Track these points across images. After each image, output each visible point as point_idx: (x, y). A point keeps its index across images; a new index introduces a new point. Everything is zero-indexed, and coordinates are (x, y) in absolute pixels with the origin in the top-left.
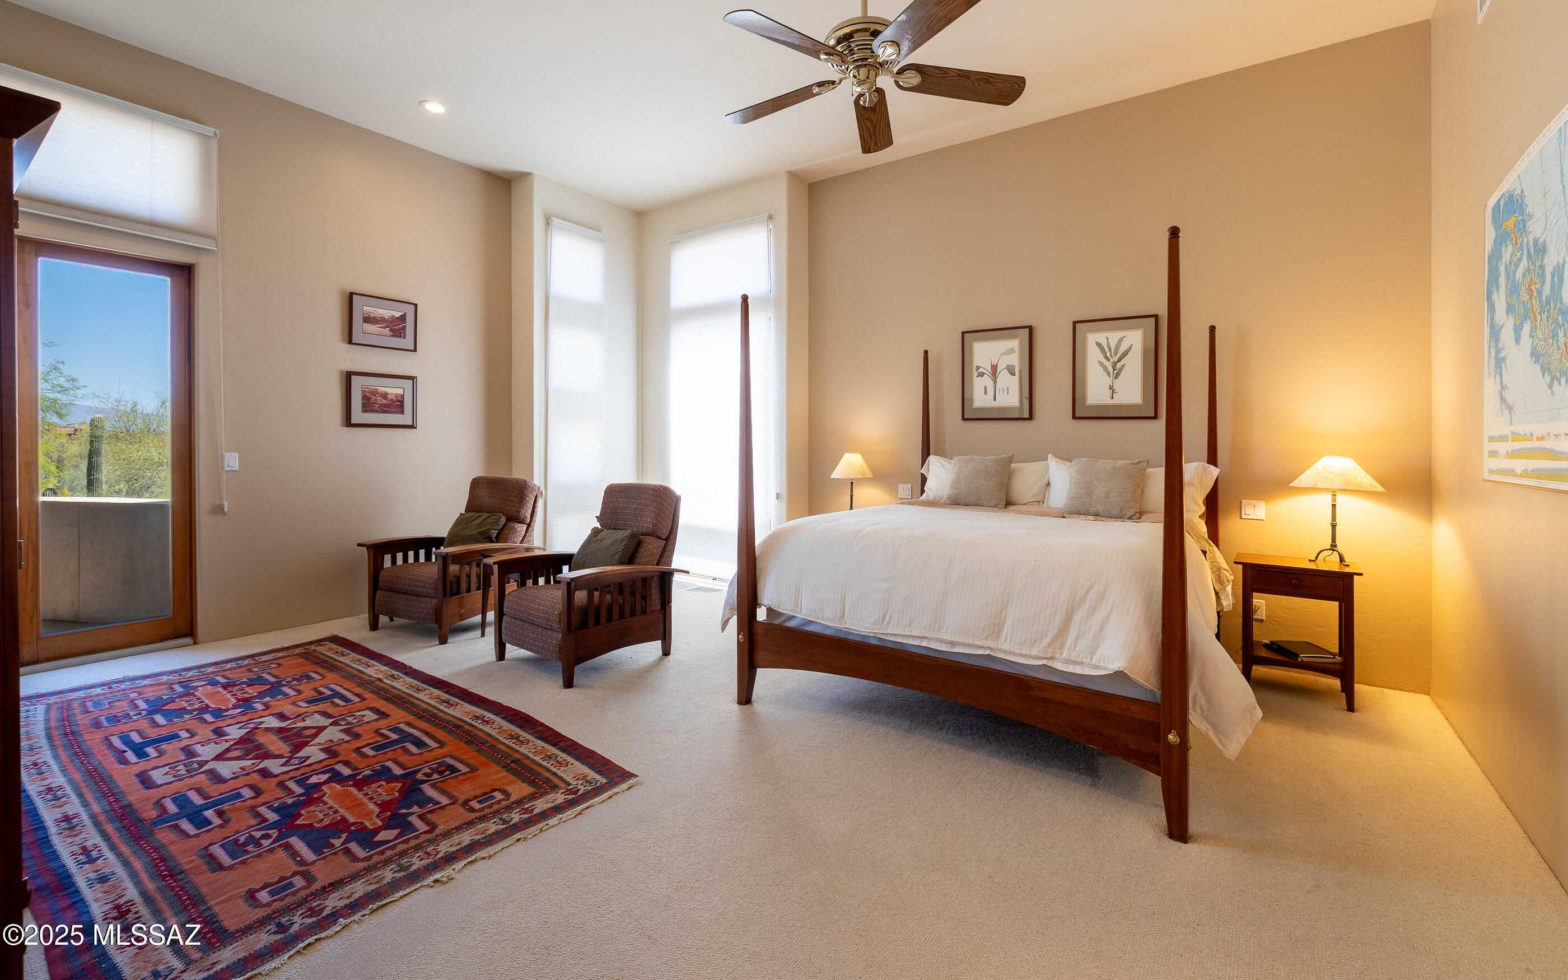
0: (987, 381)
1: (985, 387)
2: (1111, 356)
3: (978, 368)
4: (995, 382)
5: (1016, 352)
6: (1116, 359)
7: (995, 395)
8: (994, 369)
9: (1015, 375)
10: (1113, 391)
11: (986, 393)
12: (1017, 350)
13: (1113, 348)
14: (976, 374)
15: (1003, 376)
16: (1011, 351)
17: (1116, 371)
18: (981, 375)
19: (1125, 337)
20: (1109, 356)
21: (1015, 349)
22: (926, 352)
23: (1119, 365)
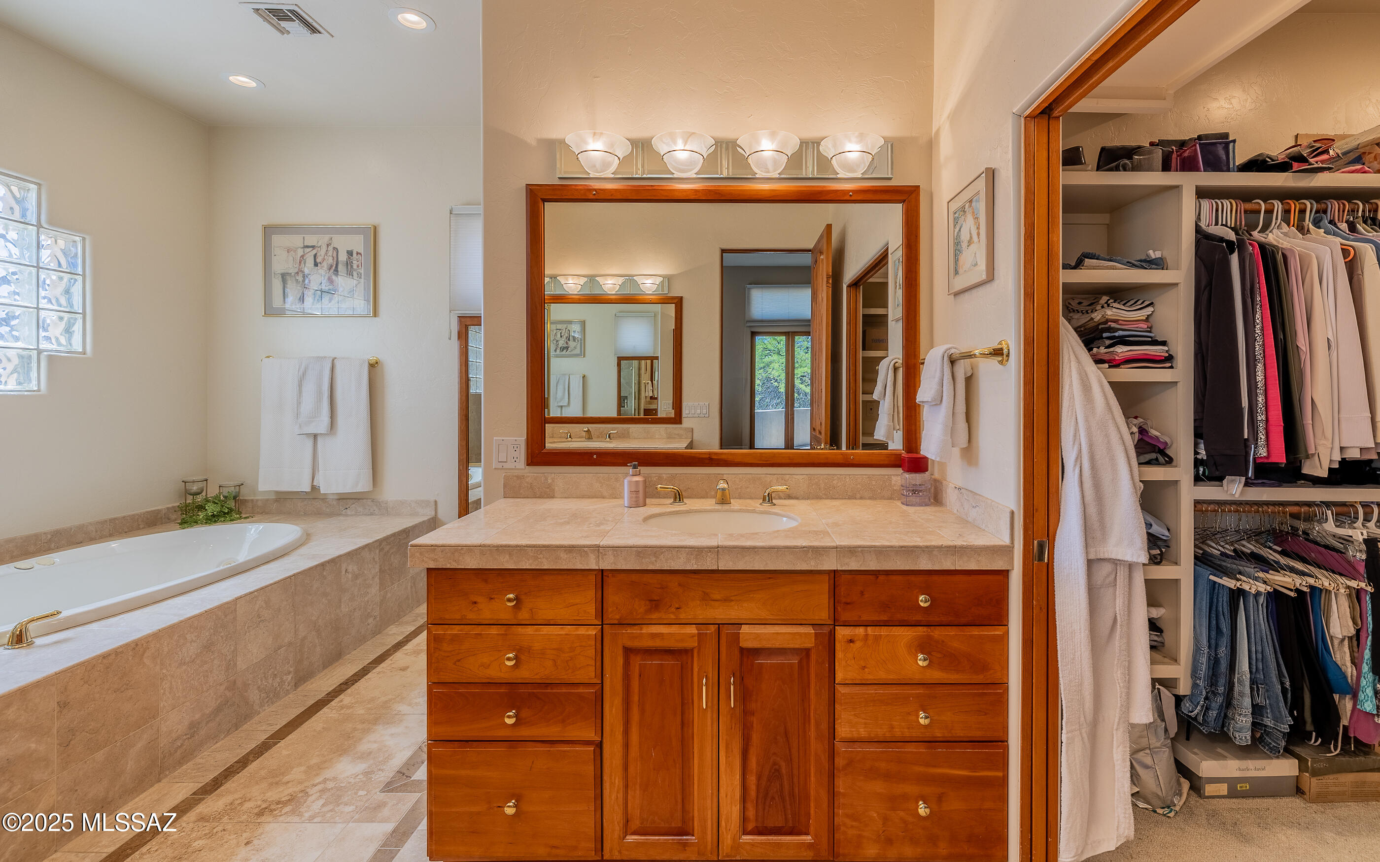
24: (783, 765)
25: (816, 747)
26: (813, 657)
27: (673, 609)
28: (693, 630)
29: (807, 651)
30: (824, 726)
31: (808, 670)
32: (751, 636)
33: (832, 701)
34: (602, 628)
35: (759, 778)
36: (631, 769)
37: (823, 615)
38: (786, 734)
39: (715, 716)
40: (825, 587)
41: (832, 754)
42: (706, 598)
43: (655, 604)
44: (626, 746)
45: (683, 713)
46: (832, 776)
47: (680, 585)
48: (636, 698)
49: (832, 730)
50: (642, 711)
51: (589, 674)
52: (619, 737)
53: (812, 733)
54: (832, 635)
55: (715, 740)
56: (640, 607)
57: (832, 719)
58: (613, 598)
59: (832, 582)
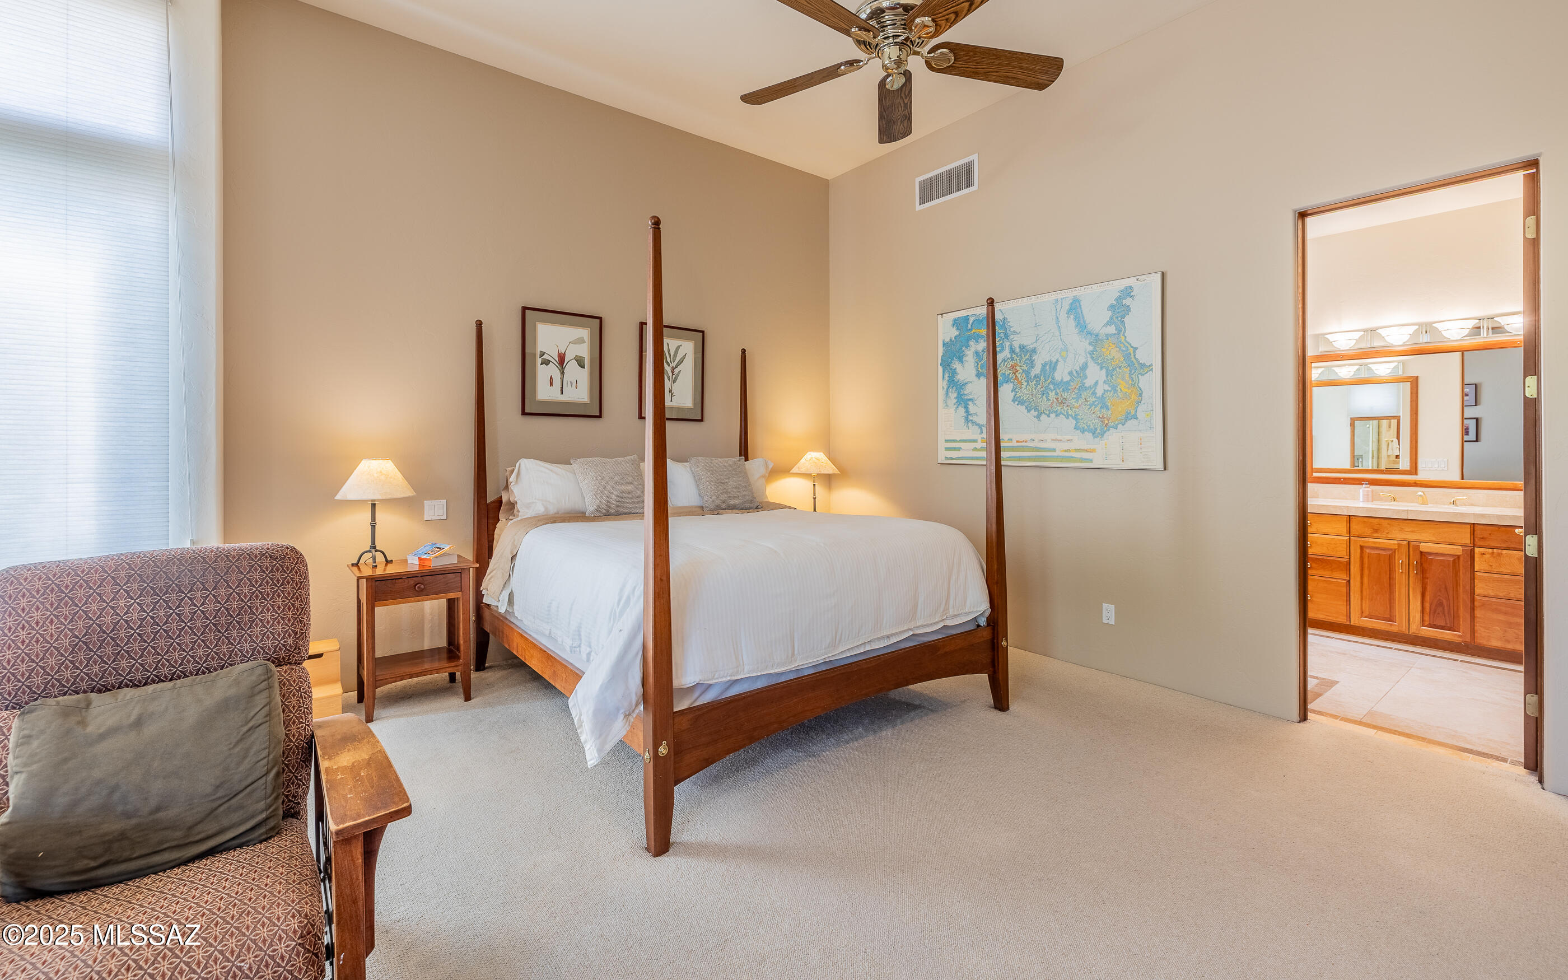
0: (553, 370)
1: (551, 378)
2: (671, 361)
3: (542, 354)
4: (563, 373)
5: (585, 342)
6: (674, 364)
7: (562, 388)
8: (562, 359)
9: (584, 368)
10: (672, 394)
11: (551, 384)
12: (587, 342)
13: (672, 354)
14: (539, 360)
15: (571, 367)
16: (580, 341)
17: (674, 376)
18: (546, 362)
19: (681, 345)
20: (669, 362)
21: (585, 338)
22: (479, 324)
23: (676, 371)
24: (1444, 601)
25: (1464, 597)
26: (1461, 559)
27: (1385, 533)
28: (1396, 542)
29: (1459, 557)
30: (1468, 587)
31: (1459, 564)
32: (1425, 547)
33: (1473, 579)
34: (1350, 538)
35: (1431, 605)
36: (1364, 593)
37: (1467, 541)
38: (1446, 588)
39: (1407, 577)
40: (1468, 530)
41: (1473, 600)
42: (1402, 530)
43: (1376, 531)
44: (1362, 583)
45: (1390, 574)
46: (1473, 609)
47: (1388, 524)
48: (1366, 565)
49: (1472, 591)
50: (1370, 571)
51: (1344, 553)
52: (1358, 579)
53: (1461, 590)
54: (1472, 552)
55: (1407, 587)
56: (1368, 531)
57: (1472, 585)
58: (1354, 526)
59: (1472, 529)
